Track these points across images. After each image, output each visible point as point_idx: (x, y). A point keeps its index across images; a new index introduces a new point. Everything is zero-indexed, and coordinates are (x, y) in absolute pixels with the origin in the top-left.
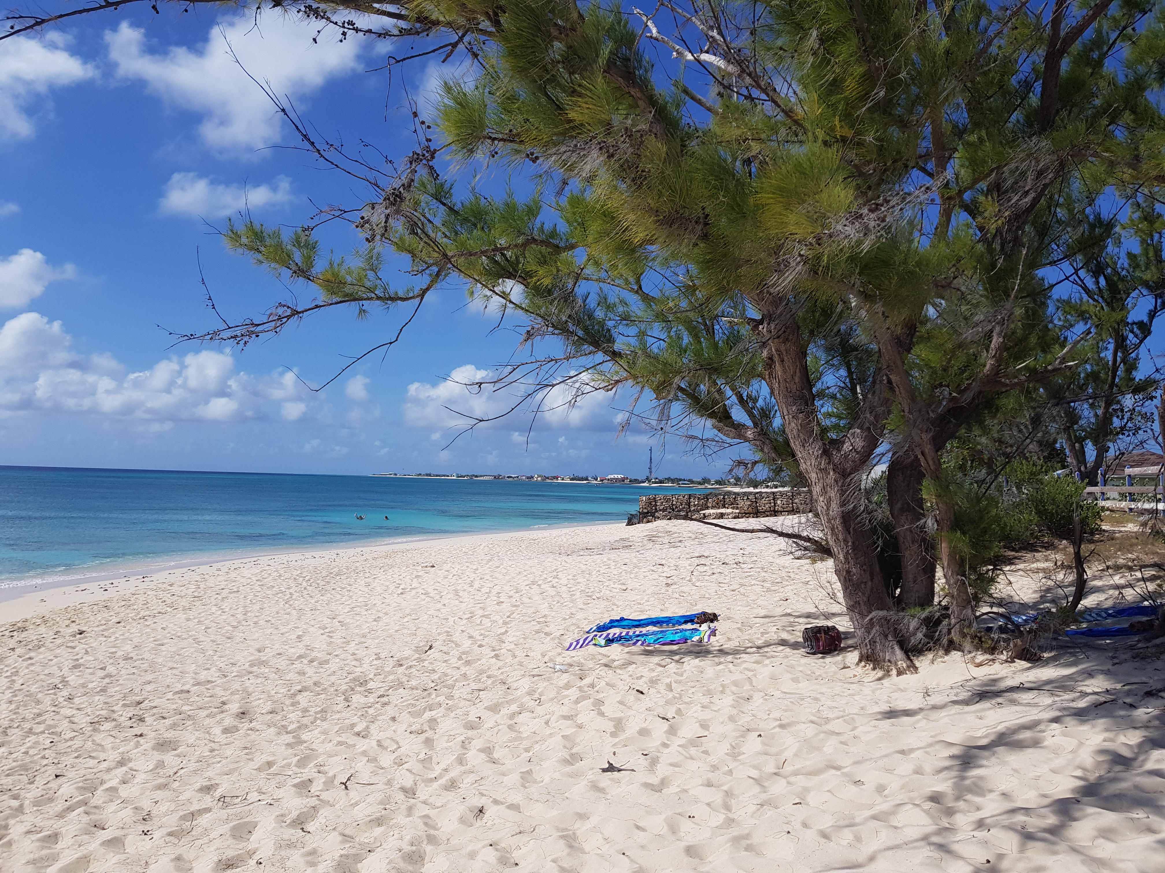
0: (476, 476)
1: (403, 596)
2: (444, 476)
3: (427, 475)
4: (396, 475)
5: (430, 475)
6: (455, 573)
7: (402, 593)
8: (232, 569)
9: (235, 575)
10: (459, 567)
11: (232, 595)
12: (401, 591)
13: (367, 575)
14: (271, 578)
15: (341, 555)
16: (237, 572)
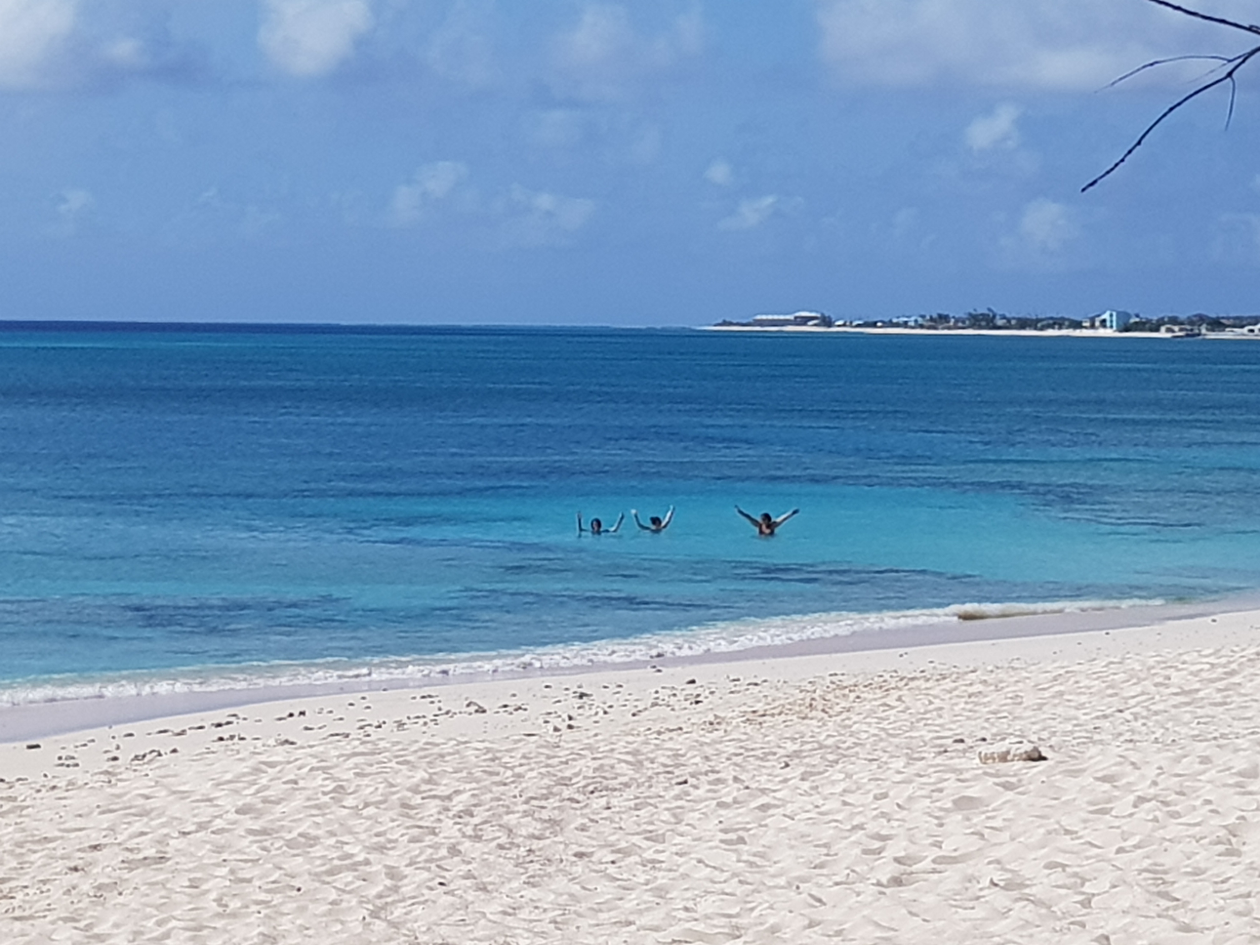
0: (1216, 324)
1: (906, 893)
2: (1058, 323)
3: (976, 321)
4: (827, 322)
5: (989, 321)
6: (1143, 788)
7: (897, 881)
8: (125, 758)
9: (141, 786)
10: (1162, 759)
11: (138, 875)
12: (893, 869)
13: (729, 792)
14: (298, 801)
15: (598, 698)
16: (151, 770)
